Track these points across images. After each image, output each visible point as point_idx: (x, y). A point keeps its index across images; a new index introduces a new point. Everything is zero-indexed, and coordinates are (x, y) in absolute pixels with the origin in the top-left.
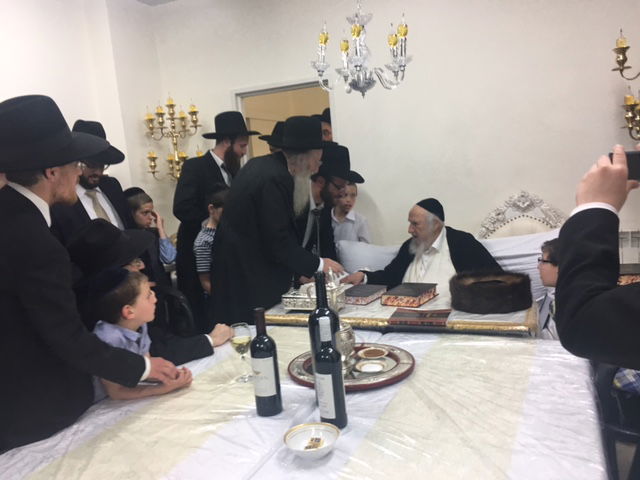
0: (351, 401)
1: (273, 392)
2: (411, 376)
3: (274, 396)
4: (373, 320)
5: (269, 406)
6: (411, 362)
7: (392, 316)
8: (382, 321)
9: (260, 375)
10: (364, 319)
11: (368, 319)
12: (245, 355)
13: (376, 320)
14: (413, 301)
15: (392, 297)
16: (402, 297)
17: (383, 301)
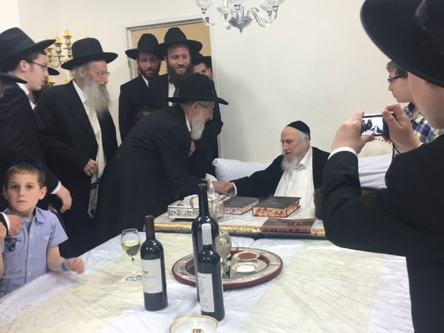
0: (228, 297)
1: (160, 290)
2: (279, 276)
3: (161, 293)
4: (248, 227)
5: (156, 302)
6: (279, 264)
7: (264, 224)
8: (256, 228)
9: (148, 274)
10: (239, 227)
11: (243, 227)
12: (134, 257)
13: (251, 227)
14: (281, 212)
15: (262, 209)
16: (271, 209)
17: (255, 212)
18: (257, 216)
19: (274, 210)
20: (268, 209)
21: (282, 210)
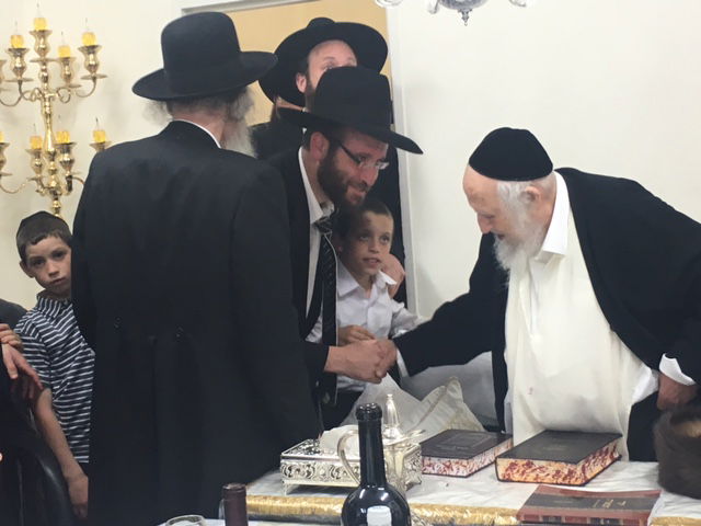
4: (484, 510)
7: (527, 503)
8: (505, 514)
10: (463, 510)
11: (473, 510)
13: (492, 511)
14: (571, 473)
15: (521, 462)
16: (543, 463)
17: (501, 471)
18: (508, 480)
19: (553, 467)
20: (537, 463)
21: (572, 467)
